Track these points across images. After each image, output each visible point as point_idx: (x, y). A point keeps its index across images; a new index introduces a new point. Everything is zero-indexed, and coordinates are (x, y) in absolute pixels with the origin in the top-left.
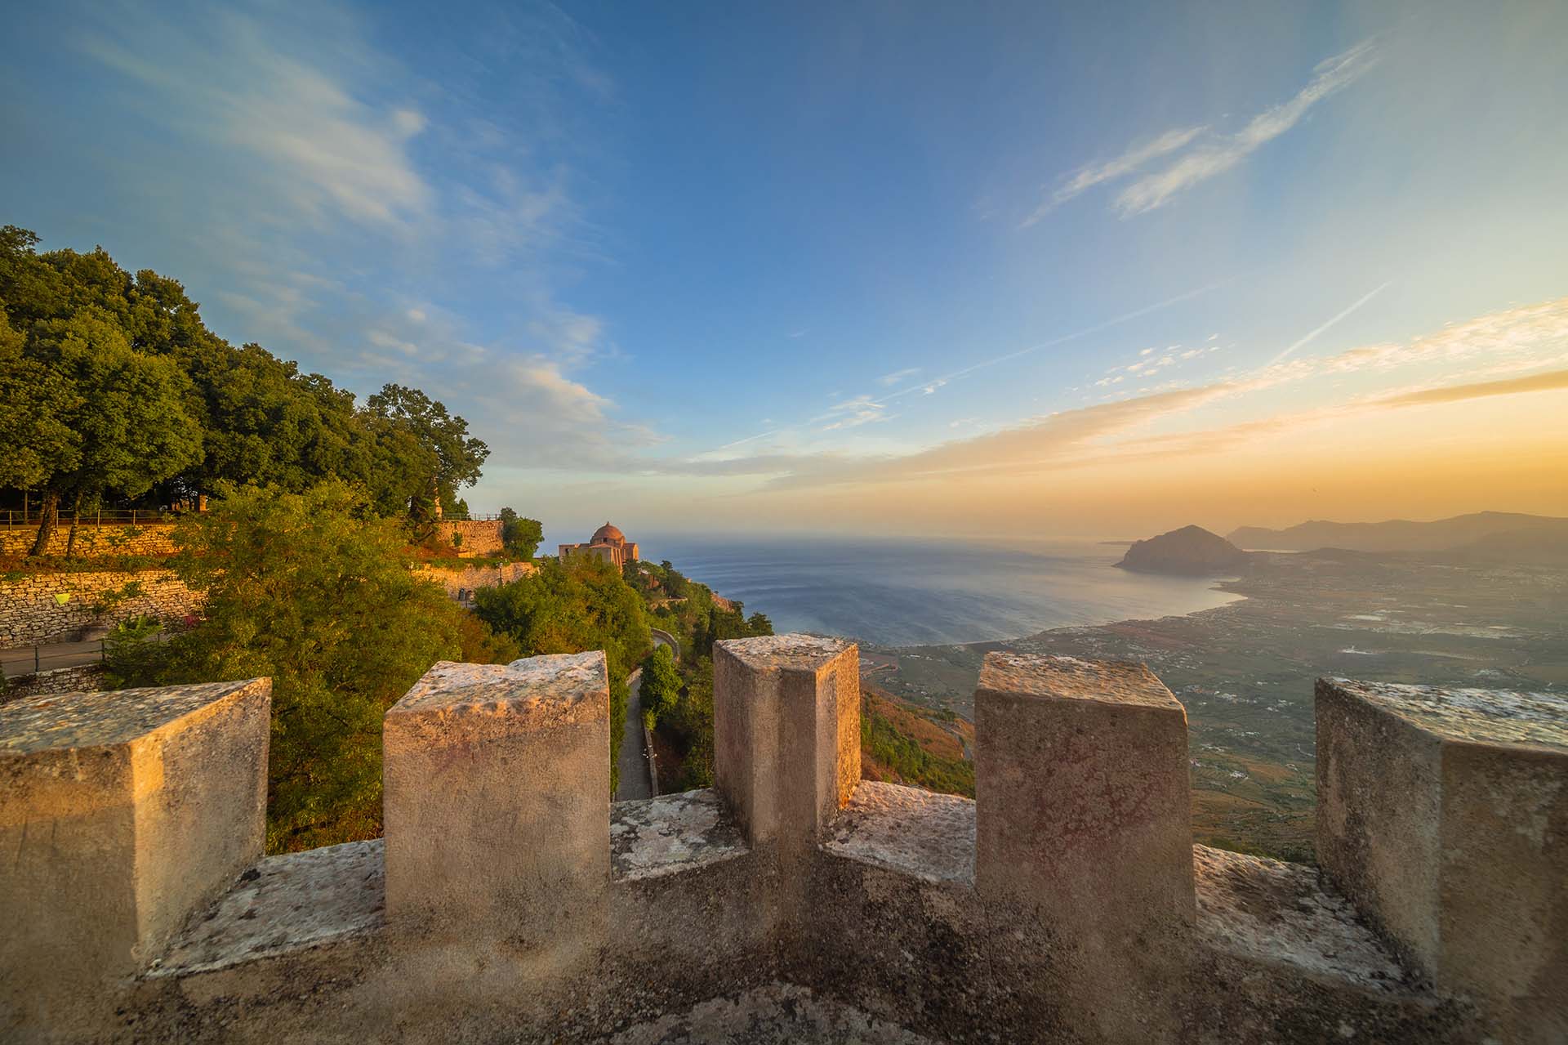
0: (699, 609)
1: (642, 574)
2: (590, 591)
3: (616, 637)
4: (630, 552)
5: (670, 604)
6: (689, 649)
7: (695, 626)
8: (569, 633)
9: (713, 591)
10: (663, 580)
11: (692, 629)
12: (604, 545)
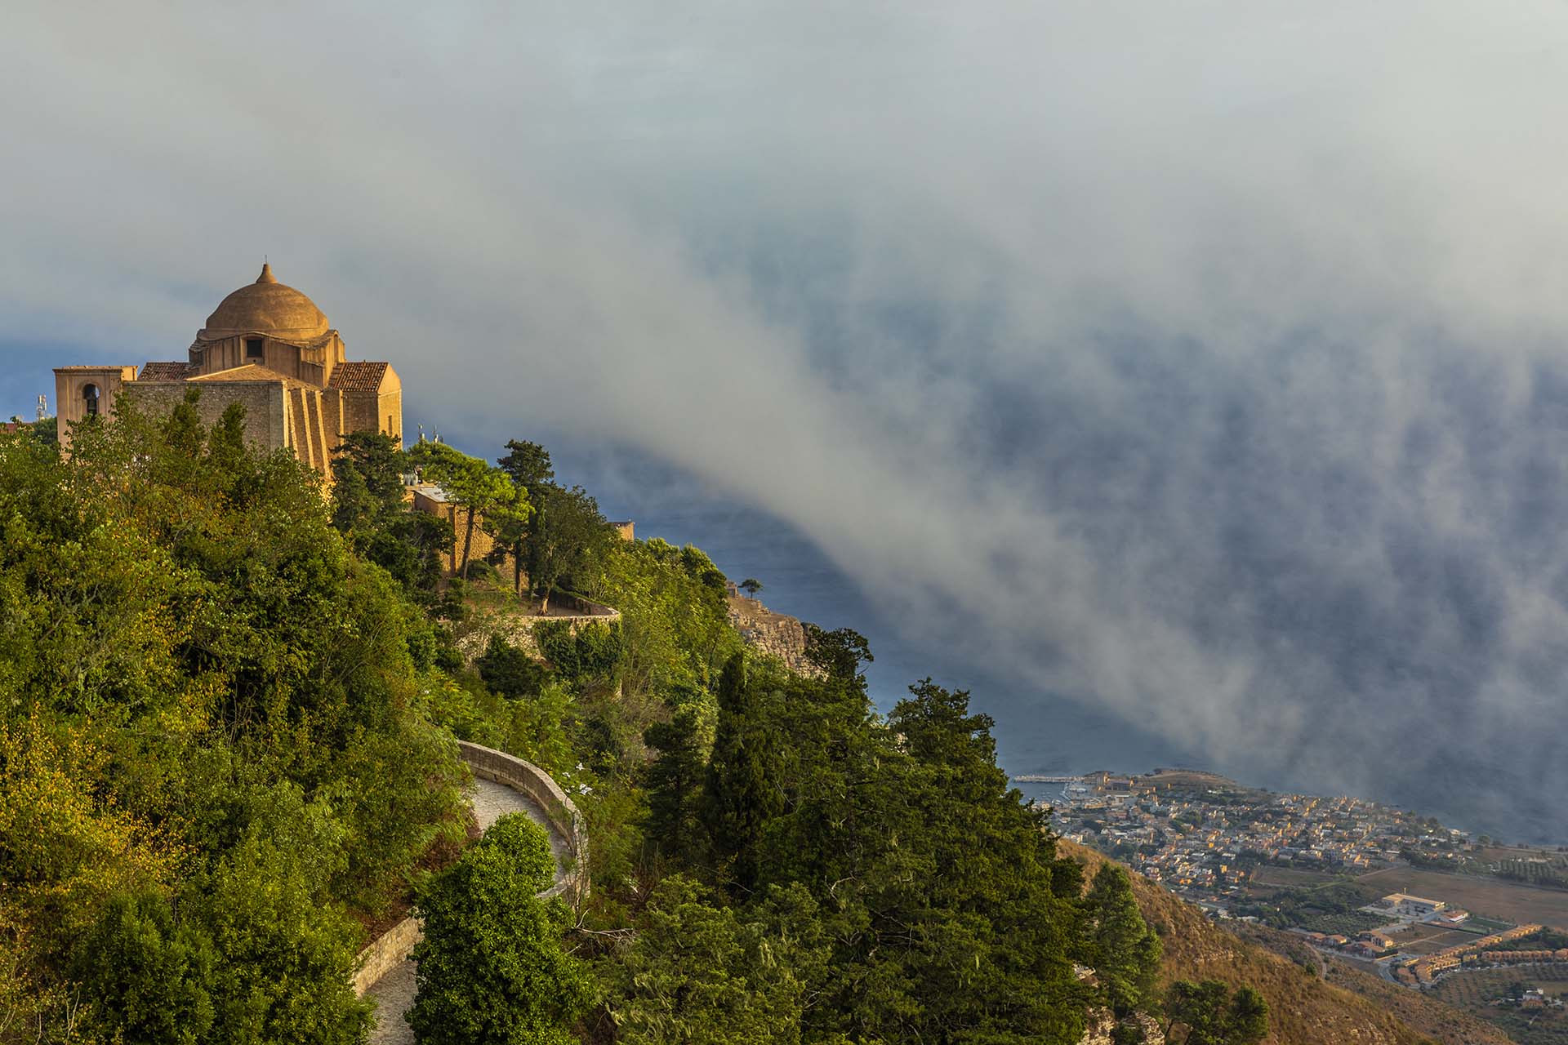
0: (675, 665)
1: (422, 503)
2: (193, 580)
3: (310, 784)
4: (365, 402)
5: (544, 634)
6: (625, 840)
7: (654, 738)
8: (102, 759)
9: (733, 579)
10: (510, 527)
11: (643, 754)
12: (249, 371)
